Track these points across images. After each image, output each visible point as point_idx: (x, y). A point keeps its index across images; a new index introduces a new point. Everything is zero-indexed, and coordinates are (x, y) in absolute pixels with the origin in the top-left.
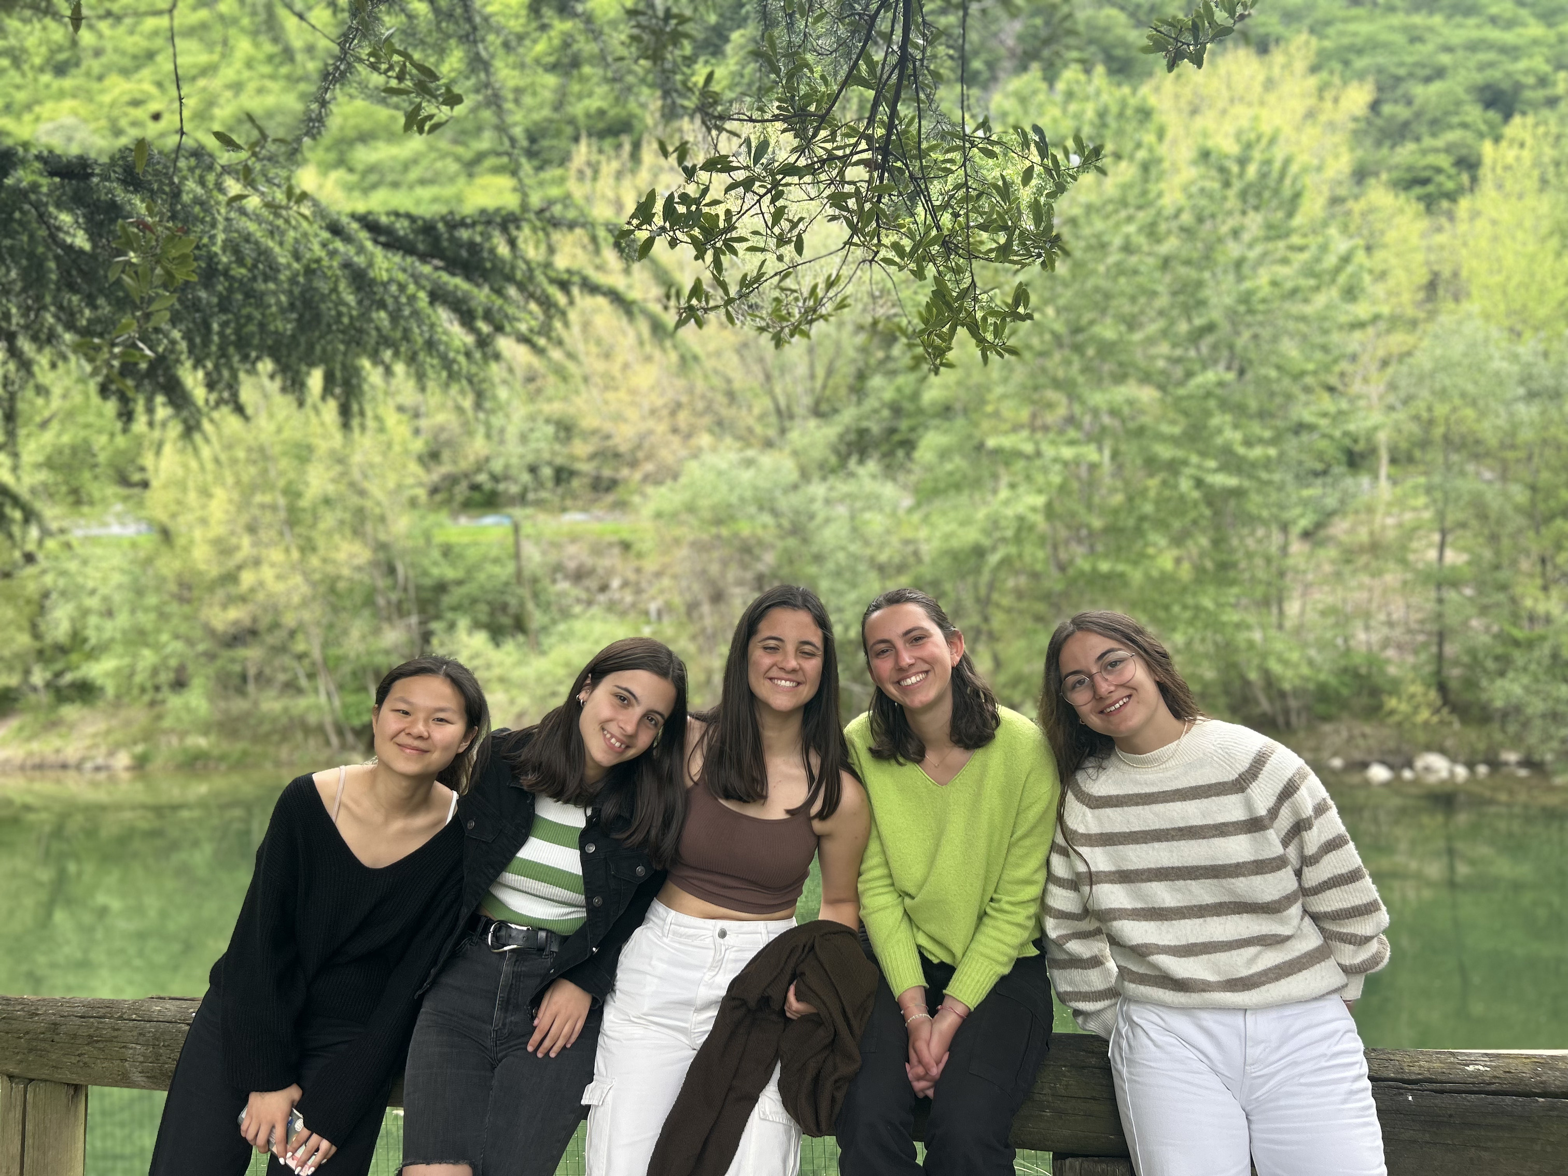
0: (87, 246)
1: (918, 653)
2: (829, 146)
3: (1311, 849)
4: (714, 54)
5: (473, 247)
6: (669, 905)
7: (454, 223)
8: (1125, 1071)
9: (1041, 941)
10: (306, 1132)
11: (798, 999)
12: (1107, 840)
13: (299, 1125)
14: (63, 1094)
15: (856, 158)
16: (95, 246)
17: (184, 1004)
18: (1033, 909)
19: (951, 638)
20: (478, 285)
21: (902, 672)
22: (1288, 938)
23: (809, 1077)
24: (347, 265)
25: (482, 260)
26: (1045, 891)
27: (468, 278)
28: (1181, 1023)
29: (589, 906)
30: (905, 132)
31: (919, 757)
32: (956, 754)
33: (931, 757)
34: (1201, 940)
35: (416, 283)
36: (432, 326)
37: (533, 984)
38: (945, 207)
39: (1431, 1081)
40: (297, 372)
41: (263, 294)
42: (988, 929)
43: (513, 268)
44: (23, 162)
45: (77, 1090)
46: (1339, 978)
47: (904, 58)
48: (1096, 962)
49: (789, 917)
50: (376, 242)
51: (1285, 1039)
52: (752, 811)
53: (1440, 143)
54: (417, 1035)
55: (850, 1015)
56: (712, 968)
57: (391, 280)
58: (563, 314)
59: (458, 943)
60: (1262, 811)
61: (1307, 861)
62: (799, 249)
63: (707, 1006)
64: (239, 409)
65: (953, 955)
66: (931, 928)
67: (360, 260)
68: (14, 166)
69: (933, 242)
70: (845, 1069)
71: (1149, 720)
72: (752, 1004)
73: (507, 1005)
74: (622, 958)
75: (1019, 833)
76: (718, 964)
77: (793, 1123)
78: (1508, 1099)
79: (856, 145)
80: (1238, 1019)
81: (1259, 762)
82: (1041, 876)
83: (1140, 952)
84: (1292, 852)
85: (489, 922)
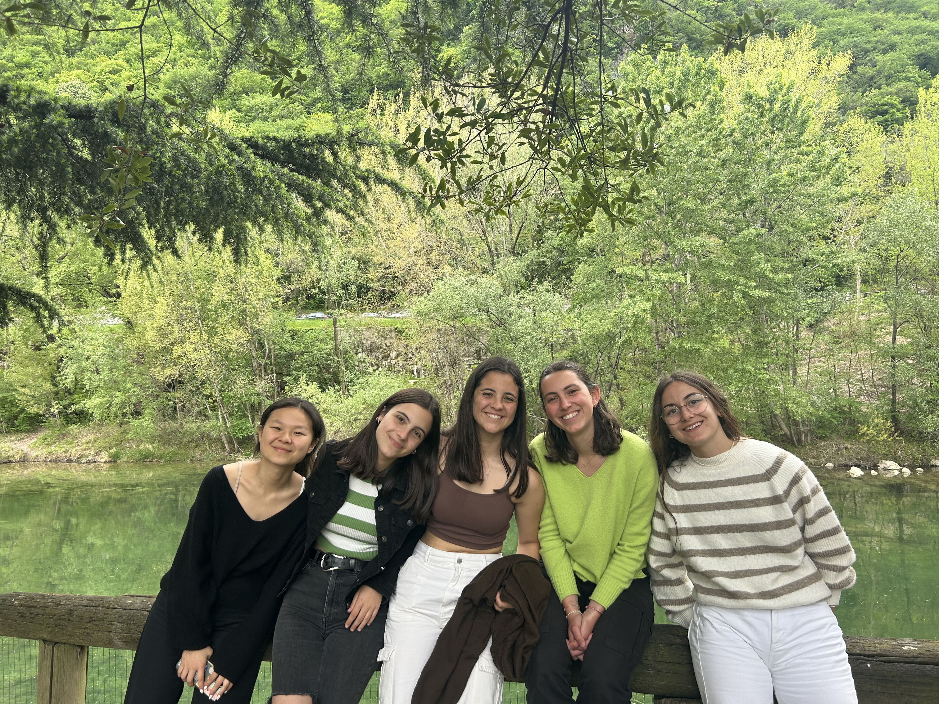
0: (89, 158)
1: (574, 400)
2: (520, 101)
3: (810, 514)
4: (453, 40)
5: (312, 157)
6: (428, 543)
7: (301, 143)
8: (698, 646)
9: (647, 569)
10: (215, 675)
11: (502, 599)
12: (687, 509)
13: (211, 670)
14: (74, 652)
15: (537, 108)
16: (94, 158)
17: (145, 600)
18: (643, 551)
19: (592, 390)
20: (314, 180)
21: (564, 411)
22: (796, 568)
23: (509, 645)
24: (240, 168)
25: (317, 165)
26: (650, 540)
27: (309, 176)
28: (732, 618)
29: (380, 544)
30: (566, 92)
31: (575, 461)
32: (597, 458)
33: (581, 460)
34: (744, 568)
35: (280, 179)
36: (289, 204)
37: (346, 590)
38: (589, 136)
39: (881, 655)
40: (209, 230)
41: (191, 186)
42: (617, 561)
43: (335, 169)
44: (54, 110)
45: (83, 649)
46: (826, 592)
47: (566, 49)
48: (679, 582)
49: (498, 552)
50: (256, 154)
51: (795, 629)
52: (475, 489)
53: (893, 89)
54: (279, 620)
55: (533, 610)
56: (453, 580)
57: (265, 177)
58: (365, 197)
59: (303, 565)
60: (780, 492)
61: (807, 522)
62: (503, 160)
63: (450, 603)
64: (175, 252)
65: (595, 577)
66: (583, 561)
67: (247, 166)
68: (49, 112)
69: (582, 158)
70: (531, 641)
71: (712, 438)
72: (476, 602)
73: (332, 602)
74: (400, 574)
75: (635, 505)
76: (457, 579)
77: (499, 673)
78: (928, 667)
79: (537, 100)
80: (767, 616)
81: (778, 463)
82: (648, 531)
83: (708, 576)
84: (798, 517)
85: (322, 554)
